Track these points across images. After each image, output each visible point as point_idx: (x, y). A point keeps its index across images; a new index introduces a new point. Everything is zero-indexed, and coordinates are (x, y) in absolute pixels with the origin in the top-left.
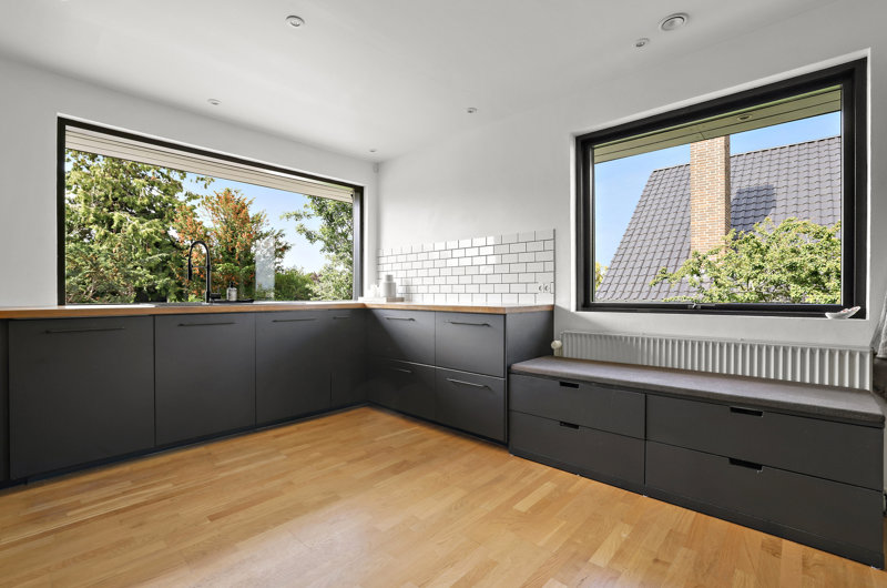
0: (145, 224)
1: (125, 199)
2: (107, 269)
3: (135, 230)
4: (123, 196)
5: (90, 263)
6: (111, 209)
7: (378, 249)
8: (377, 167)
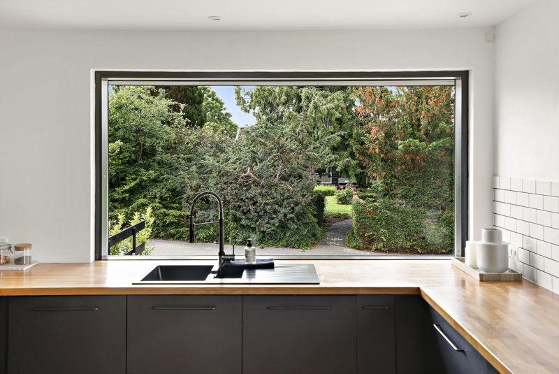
7: (494, 174)
8: (492, 33)
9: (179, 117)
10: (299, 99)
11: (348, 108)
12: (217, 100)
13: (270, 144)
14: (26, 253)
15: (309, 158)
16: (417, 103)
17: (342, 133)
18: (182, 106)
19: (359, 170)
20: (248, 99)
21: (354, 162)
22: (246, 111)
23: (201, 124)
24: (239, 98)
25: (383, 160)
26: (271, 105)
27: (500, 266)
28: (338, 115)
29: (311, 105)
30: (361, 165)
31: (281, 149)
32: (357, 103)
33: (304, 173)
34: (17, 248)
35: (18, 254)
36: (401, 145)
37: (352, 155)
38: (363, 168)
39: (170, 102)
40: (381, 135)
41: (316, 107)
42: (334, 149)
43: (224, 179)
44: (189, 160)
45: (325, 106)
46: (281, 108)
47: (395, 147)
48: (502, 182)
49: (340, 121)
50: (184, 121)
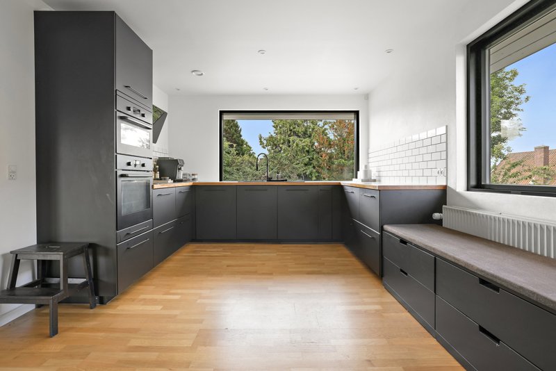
7: (368, 148)
8: (367, 97)
9: (233, 151)
10: (289, 142)
11: (312, 146)
12: (248, 146)
13: (276, 162)
14: (196, 177)
15: (294, 168)
16: (344, 143)
17: (309, 157)
18: (235, 145)
19: (317, 174)
20: (265, 142)
21: (314, 170)
22: (264, 148)
23: (243, 155)
24: (261, 141)
25: (328, 169)
26: (275, 145)
27: (369, 177)
28: (307, 149)
29: (295, 144)
30: (318, 172)
31: (281, 164)
32: (316, 144)
33: (292, 175)
34: (193, 175)
35: (193, 177)
36: (336, 162)
37: (314, 167)
38: (319, 173)
39: (229, 143)
40: (327, 158)
41: (297, 145)
42: (306, 165)
43: (255, 178)
44: (238, 170)
45: (301, 145)
46: (281, 146)
47: (333, 163)
48: (370, 151)
49: (308, 152)
50: (235, 153)
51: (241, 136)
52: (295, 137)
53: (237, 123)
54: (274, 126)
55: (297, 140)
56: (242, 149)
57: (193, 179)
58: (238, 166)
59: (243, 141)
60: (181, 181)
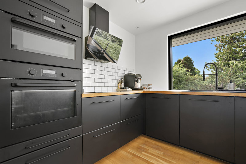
0: (241, 63)
1: (234, 56)
2: (226, 79)
3: (236, 65)
4: (233, 55)
5: (221, 78)
6: (229, 60)
10: (229, 64)
12: (198, 71)
14: (151, 86)
18: (190, 70)
22: (209, 70)
23: (195, 75)
29: (234, 65)
34: (149, 85)
35: (149, 87)
39: (186, 69)
42: (244, 78)
44: (191, 83)
50: (190, 74)
51: (193, 65)
52: (234, 61)
53: (191, 59)
54: (216, 57)
55: (237, 63)
56: (194, 72)
57: (149, 88)
58: (191, 81)
59: (195, 68)
60: (137, 89)
